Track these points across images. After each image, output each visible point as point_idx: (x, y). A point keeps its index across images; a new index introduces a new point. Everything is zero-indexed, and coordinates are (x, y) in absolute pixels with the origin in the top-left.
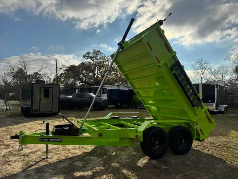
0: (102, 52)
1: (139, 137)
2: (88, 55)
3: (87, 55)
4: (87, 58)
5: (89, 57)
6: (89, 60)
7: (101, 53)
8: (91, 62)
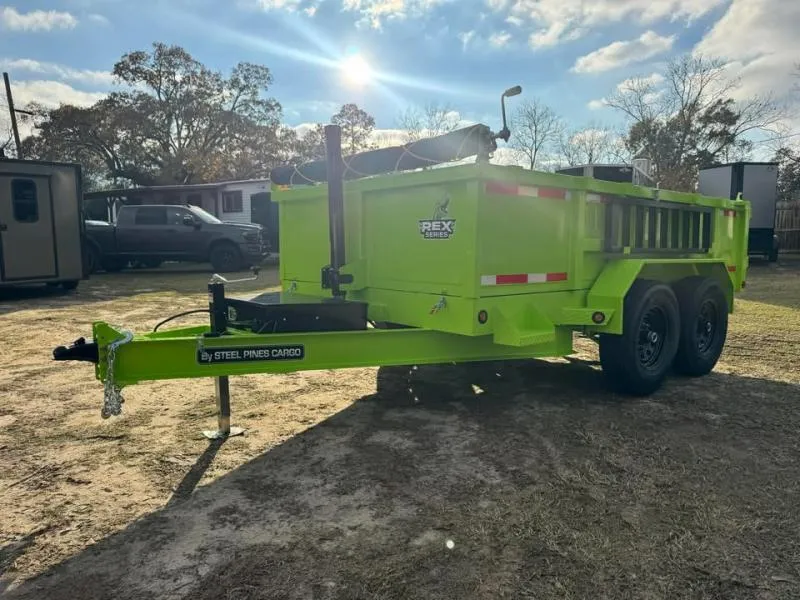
0: (193, 57)
1: (607, 318)
2: (134, 63)
3: (132, 67)
4: (132, 76)
5: (141, 72)
6: (142, 86)
7: (187, 58)
8: (150, 94)
